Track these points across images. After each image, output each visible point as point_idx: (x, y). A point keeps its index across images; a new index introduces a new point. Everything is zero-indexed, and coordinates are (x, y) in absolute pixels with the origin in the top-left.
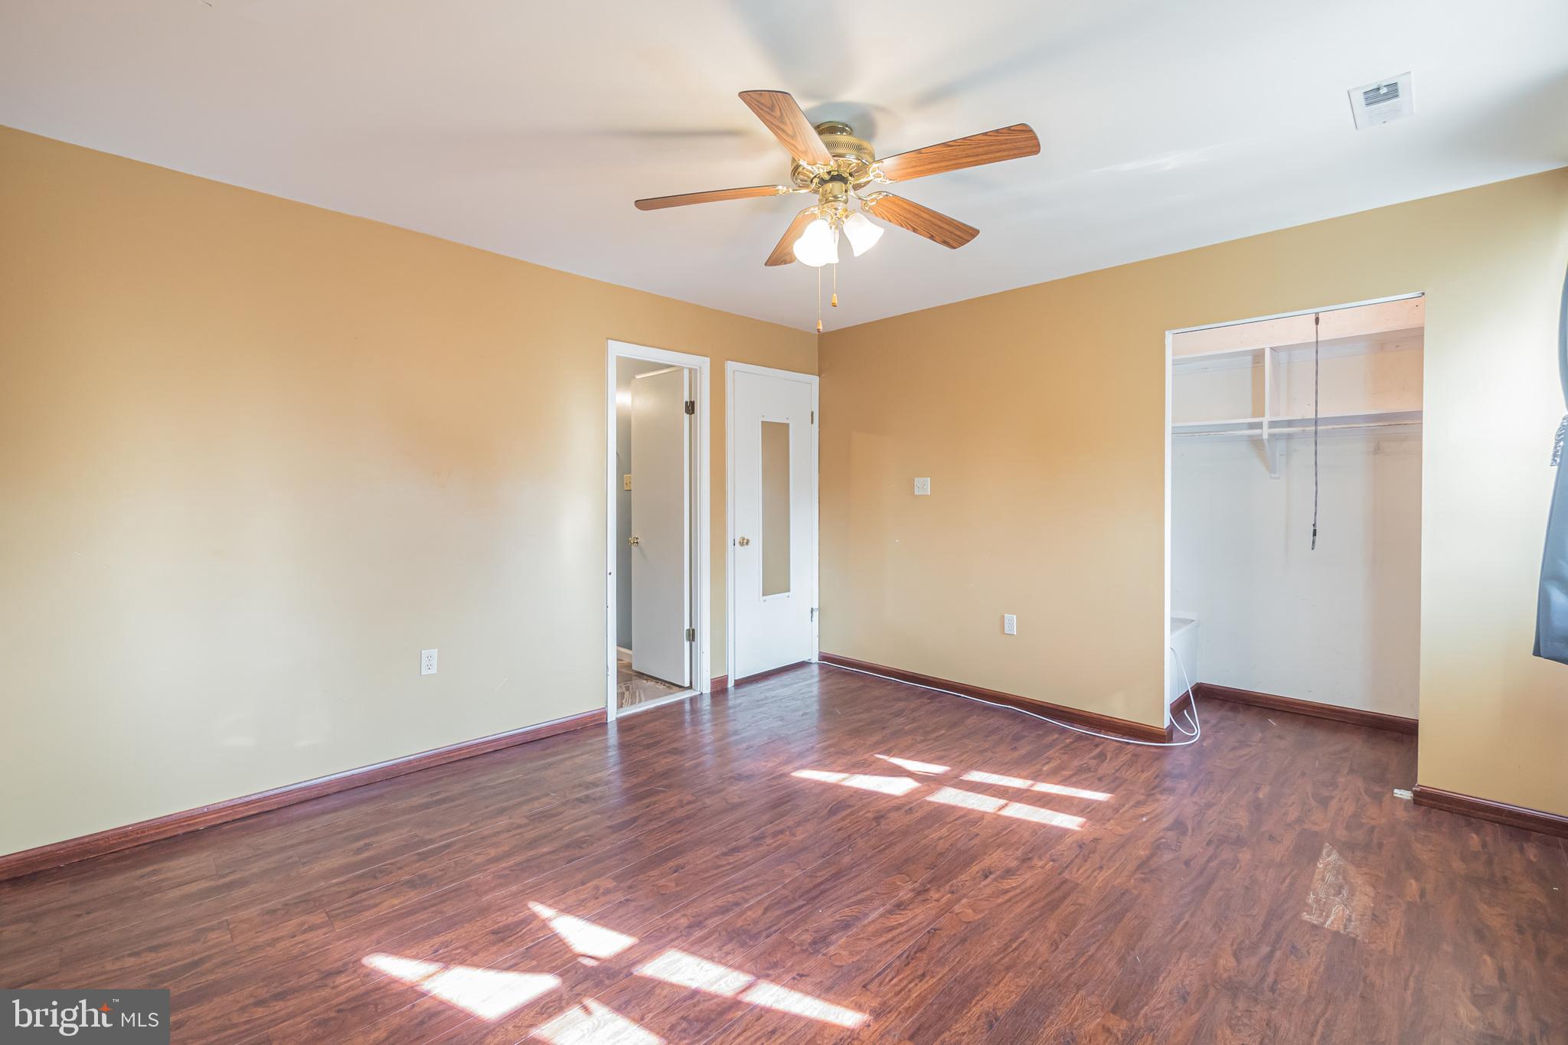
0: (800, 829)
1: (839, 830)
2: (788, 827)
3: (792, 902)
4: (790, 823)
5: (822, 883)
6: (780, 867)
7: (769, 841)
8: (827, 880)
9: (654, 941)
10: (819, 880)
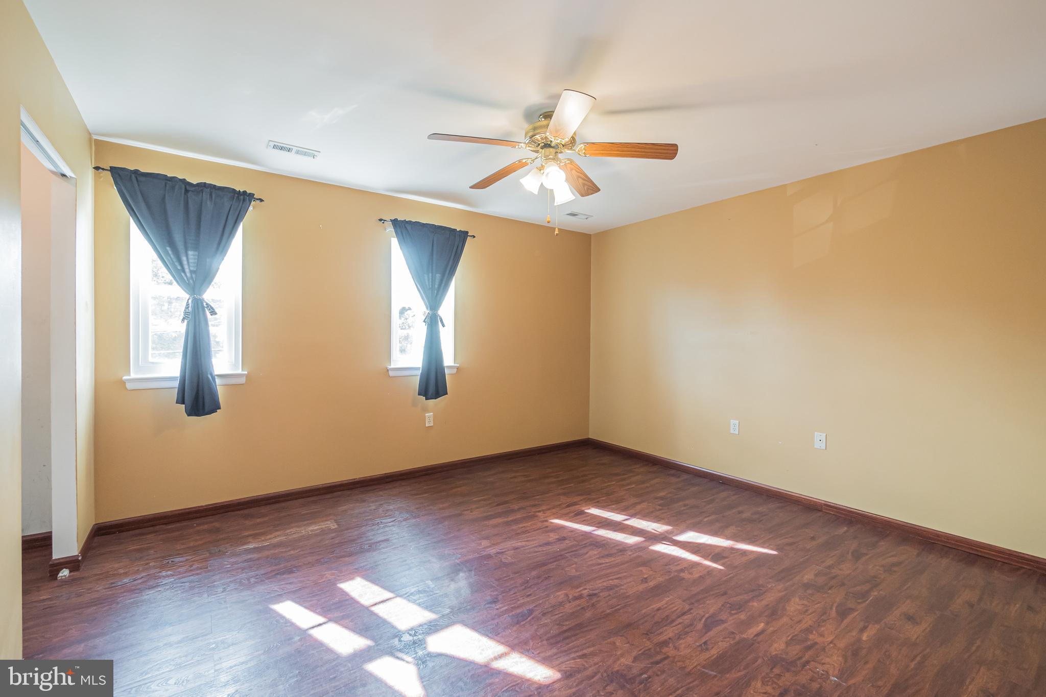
0: (560, 600)
1: (530, 595)
2: (570, 602)
3: (573, 555)
4: (567, 605)
5: (555, 562)
6: (578, 573)
7: (585, 592)
8: (551, 563)
9: (637, 548)
10: (555, 563)
